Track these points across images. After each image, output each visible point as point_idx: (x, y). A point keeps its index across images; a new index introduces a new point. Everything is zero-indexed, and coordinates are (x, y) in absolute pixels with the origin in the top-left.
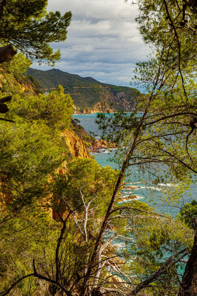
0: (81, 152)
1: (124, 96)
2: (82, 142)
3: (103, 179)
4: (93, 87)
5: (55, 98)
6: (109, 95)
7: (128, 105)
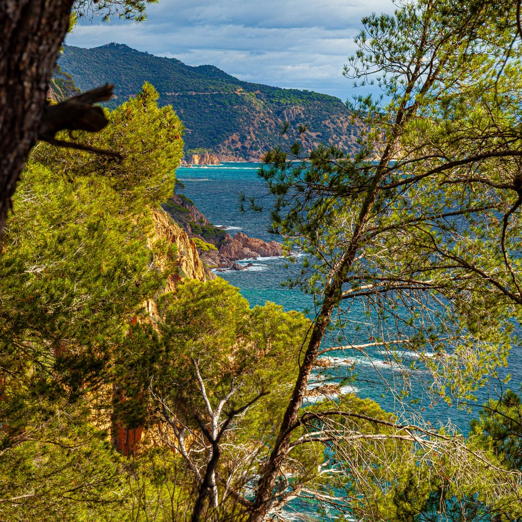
0: (186, 270)
1: (303, 116)
2: (191, 242)
3: (257, 338)
4: (219, 91)
5: (135, 116)
6: (262, 114)
7: (315, 140)
